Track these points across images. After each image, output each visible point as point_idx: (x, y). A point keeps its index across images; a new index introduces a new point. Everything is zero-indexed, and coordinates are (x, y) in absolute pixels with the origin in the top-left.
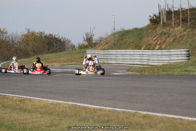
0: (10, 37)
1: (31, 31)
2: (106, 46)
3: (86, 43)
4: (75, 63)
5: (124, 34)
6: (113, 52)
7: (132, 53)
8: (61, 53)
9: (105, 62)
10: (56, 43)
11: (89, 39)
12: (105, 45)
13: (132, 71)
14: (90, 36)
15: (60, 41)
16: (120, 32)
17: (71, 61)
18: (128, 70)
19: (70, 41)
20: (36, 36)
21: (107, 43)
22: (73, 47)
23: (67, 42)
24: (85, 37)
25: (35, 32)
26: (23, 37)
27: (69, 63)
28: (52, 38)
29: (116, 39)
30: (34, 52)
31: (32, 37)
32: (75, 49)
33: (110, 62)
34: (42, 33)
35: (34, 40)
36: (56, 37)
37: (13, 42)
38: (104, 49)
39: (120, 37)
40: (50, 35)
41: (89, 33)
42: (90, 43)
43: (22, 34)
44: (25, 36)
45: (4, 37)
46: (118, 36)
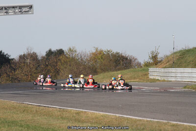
0: (79, 55)
1: (99, 49)
2: (168, 64)
3: (151, 61)
4: (137, 80)
5: (184, 53)
6: (173, 70)
7: (190, 71)
8: (126, 71)
9: (166, 79)
10: (123, 60)
11: (154, 57)
12: (166, 63)
13: (188, 88)
14: (155, 54)
15: (127, 59)
16: (181, 51)
17: (135, 78)
18: (185, 87)
19: (136, 59)
20: (104, 54)
21: (168, 62)
22: (139, 65)
23: (133, 60)
24: (151, 55)
25: (102, 51)
26: (92, 55)
27: (132, 81)
28: (119, 56)
29: (177, 57)
30: (102, 69)
31: (100, 55)
32: (141, 67)
33: (170, 80)
34: (109, 51)
35: (102, 58)
36: (123, 55)
37: (82, 60)
38: (165, 68)
39: (180, 55)
40: (117, 53)
41: (154, 51)
42: (155, 61)
43: (91, 52)
44: (93, 54)
45: (74, 55)
46: (179, 55)
